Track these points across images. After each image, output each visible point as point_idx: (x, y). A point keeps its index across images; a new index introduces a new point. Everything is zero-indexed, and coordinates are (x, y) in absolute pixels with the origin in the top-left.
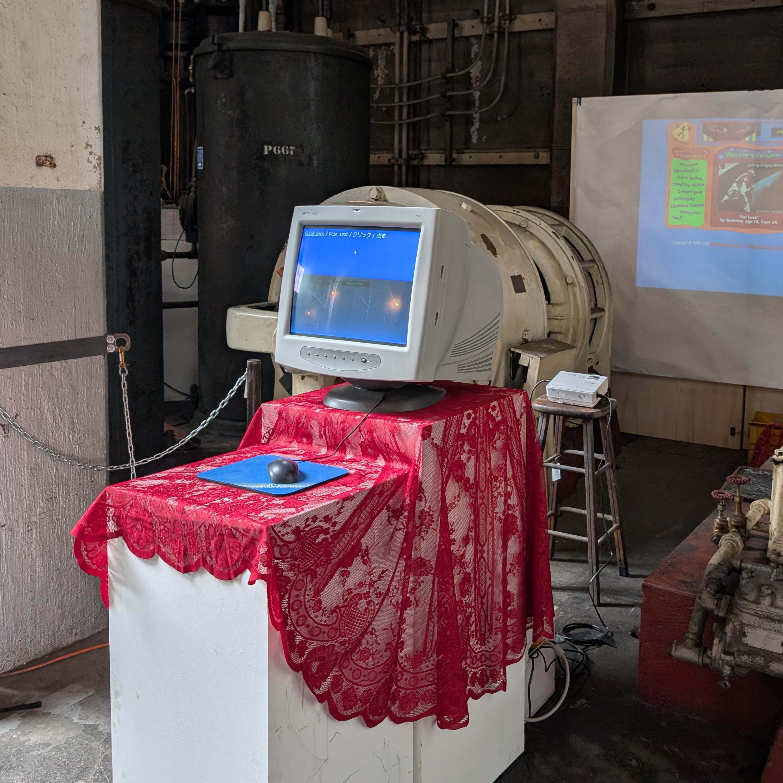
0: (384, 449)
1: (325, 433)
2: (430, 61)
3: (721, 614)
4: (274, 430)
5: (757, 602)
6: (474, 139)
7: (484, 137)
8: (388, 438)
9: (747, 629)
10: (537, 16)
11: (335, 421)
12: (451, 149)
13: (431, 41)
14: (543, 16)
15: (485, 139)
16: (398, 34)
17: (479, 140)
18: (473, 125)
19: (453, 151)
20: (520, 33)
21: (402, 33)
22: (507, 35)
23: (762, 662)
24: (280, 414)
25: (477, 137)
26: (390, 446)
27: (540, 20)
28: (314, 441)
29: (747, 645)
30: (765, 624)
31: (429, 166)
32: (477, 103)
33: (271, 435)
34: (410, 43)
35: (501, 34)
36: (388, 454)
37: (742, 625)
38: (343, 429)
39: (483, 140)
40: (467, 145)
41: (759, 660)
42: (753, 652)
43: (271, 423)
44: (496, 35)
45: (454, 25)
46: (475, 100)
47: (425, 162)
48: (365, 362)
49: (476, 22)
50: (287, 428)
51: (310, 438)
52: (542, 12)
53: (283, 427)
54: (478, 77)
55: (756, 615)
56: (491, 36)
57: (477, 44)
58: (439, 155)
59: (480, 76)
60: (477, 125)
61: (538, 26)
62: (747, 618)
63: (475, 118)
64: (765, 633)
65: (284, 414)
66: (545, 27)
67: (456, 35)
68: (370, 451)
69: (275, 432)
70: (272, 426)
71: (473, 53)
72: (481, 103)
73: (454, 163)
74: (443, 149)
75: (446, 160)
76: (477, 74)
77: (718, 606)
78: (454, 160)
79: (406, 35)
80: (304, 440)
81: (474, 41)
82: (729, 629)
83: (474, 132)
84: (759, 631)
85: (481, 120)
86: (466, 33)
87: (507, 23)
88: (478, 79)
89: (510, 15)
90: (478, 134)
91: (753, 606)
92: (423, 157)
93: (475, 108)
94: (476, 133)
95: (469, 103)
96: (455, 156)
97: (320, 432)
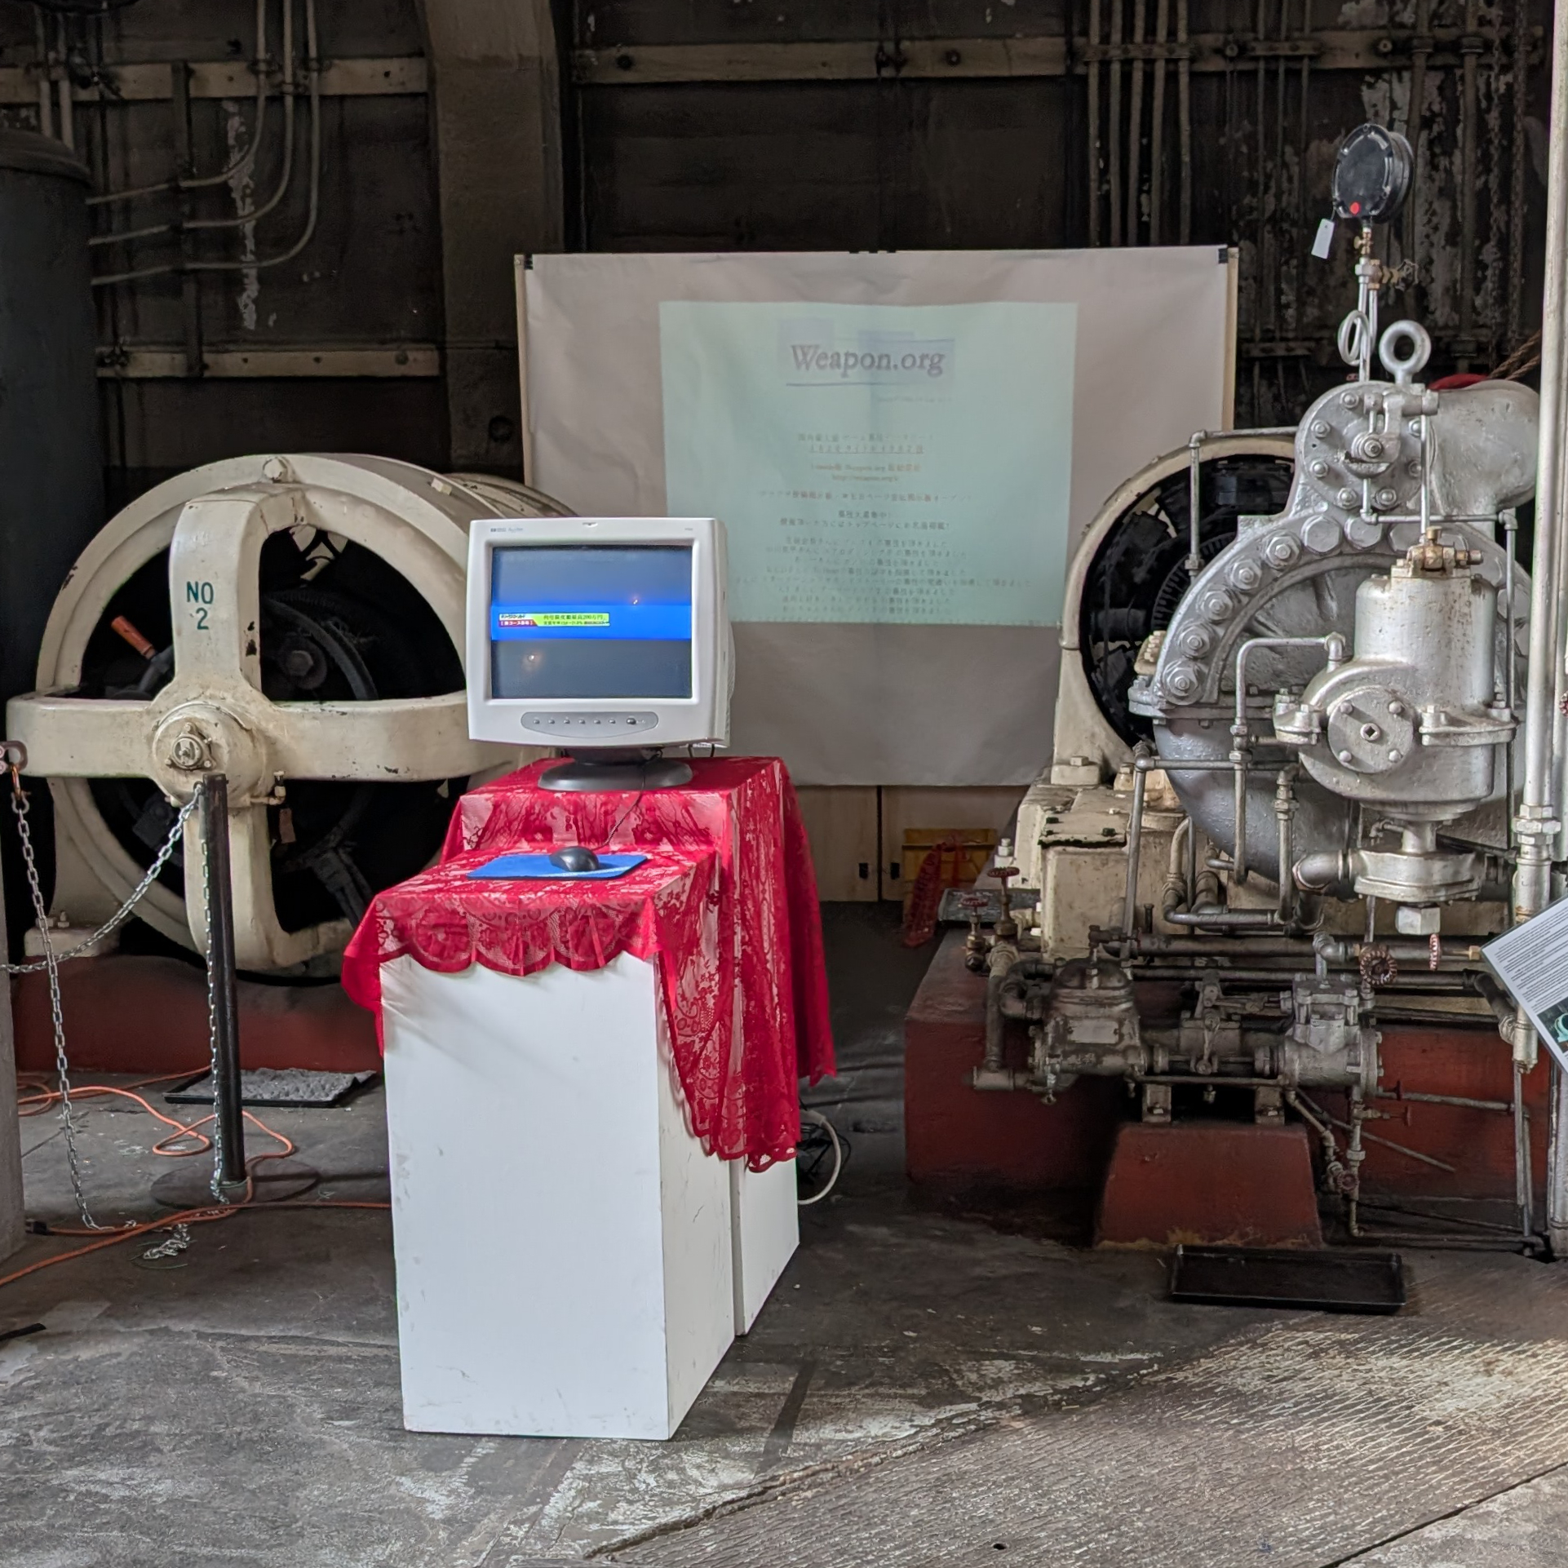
0: (673, 830)
1: (576, 822)
2: (125, 147)
3: (1036, 1016)
4: (485, 830)
5: (1082, 987)
6: (249, 319)
7: (273, 318)
8: (680, 814)
9: (1072, 1023)
10: (380, 65)
11: (590, 806)
12: (200, 343)
13: (124, 104)
14: (393, 65)
15: (275, 322)
16: (45, 86)
17: (261, 320)
18: (244, 290)
19: (205, 348)
20: (342, 98)
21: (54, 86)
22: (315, 102)
23: (1093, 1059)
24: (496, 806)
25: (254, 317)
26: (683, 824)
27: (387, 74)
28: (555, 836)
29: (1073, 1043)
30: (1093, 1011)
31: (140, 381)
32: (250, 244)
33: (480, 838)
34: (76, 105)
35: (302, 99)
36: (676, 835)
37: (1066, 1019)
38: (606, 813)
39: (271, 323)
40: (232, 335)
41: (1090, 1057)
42: (1082, 1048)
43: (481, 819)
44: (289, 101)
45: (185, 73)
46: (244, 237)
47: (133, 372)
48: (634, 723)
49: (237, 68)
50: (509, 823)
51: (548, 833)
52: (391, 57)
53: (501, 823)
54: (247, 186)
55: (1084, 1002)
56: (276, 100)
57: (240, 114)
58: (167, 356)
59: (252, 184)
60: (252, 289)
61: (383, 87)
62: (1071, 1009)
63: (246, 276)
64: (1094, 1023)
65: (503, 807)
66: (399, 90)
67: (193, 93)
68: (648, 836)
69: (488, 832)
70: (481, 825)
71: (231, 135)
72: (258, 243)
73: (207, 374)
74: (178, 344)
75: (190, 368)
76: (246, 180)
77: (1029, 1008)
78: (205, 367)
79: (65, 87)
80: (539, 836)
81: (231, 108)
82: (1049, 1028)
83: (246, 306)
84: (1087, 1023)
85: (261, 279)
86: (215, 91)
87: (315, 75)
88: (248, 191)
89: (319, 59)
90: (257, 311)
91: (1078, 993)
92: (123, 358)
93: (244, 253)
94: (252, 307)
95: (229, 242)
96: (208, 358)
97: (568, 821)
